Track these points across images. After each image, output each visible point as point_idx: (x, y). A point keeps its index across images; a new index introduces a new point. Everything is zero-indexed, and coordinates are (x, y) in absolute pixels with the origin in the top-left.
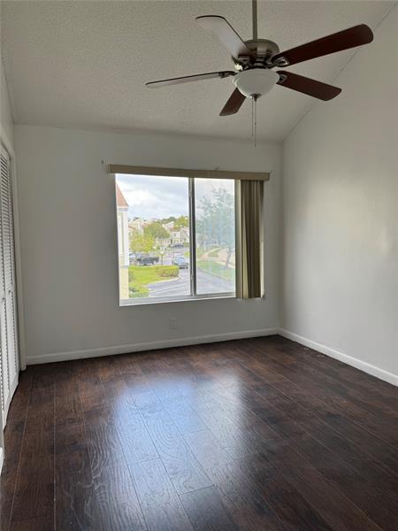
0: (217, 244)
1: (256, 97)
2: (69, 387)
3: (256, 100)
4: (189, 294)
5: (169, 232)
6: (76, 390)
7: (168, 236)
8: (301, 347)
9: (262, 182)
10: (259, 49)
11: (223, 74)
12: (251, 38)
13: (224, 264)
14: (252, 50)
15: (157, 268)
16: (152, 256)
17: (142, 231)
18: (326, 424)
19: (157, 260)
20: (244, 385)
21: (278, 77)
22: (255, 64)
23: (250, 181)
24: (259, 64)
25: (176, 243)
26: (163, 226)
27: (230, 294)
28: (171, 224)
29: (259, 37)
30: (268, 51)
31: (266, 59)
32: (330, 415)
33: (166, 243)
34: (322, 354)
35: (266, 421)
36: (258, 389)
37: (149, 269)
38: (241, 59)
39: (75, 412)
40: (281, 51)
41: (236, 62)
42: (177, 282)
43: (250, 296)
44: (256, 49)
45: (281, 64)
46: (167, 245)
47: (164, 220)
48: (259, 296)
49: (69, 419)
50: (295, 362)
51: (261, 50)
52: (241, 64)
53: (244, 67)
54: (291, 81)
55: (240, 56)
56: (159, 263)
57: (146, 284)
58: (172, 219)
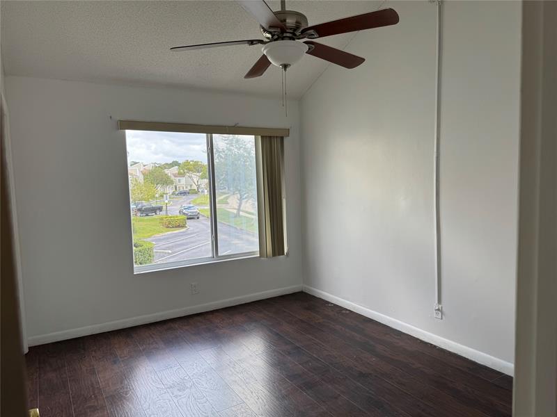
0: (226, 190)
1: (285, 66)
2: (84, 369)
3: (285, 70)
4: (211, 255)
5: (173, 178)
6: (93, 372)
7: (172, 182)
8: (326, 303)
9: (282, 138)
10: (287, 21)
11: (252, 42)
12: (280, 10)
13: (235, 211)
14: (281, 21)
15: (162, 219)
16: (154, 205)
17: (141, 177)
18: (359, 384)
19: (160, 209)
20: (274, 351)
21: (307, 47)
22: (285, 35)
23: (270, 137)
24: (288, 35)
25: (181, 190)
26: (166, 171)
27: (253, 253)
28: (175, 169)
29: (287, 9)
30: (297, 22)
31: (295, 30)
32: (362, 375)
33: (169, 190)
34: (347, 310)
35: (301, 388)
36: (289, 353)
37: (152, 220)
38: (272, 30)
39: (96, 397)
40: (310, 25)
41: (265, 30)
42: (184, 234)
43: (274, 254)
44: (285, 21)
45: (311, 36)
46: (171, 192)
47: (167, 164)
48: (283, 254)
49: (90, 407)
50: (321, 321)
51: (290, 22)
52: (270, 33)
53: (273, 36)
54: (319, 51)
55: (270, 27)
56: (163, 213)
57: (149, 237)
58: (175, 164)
